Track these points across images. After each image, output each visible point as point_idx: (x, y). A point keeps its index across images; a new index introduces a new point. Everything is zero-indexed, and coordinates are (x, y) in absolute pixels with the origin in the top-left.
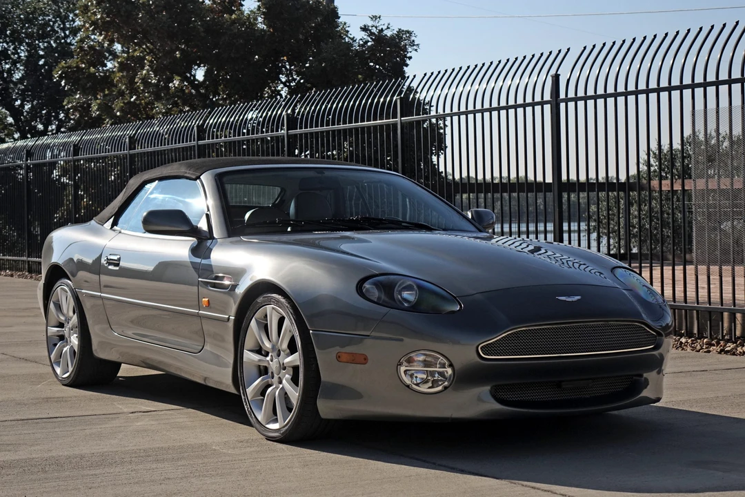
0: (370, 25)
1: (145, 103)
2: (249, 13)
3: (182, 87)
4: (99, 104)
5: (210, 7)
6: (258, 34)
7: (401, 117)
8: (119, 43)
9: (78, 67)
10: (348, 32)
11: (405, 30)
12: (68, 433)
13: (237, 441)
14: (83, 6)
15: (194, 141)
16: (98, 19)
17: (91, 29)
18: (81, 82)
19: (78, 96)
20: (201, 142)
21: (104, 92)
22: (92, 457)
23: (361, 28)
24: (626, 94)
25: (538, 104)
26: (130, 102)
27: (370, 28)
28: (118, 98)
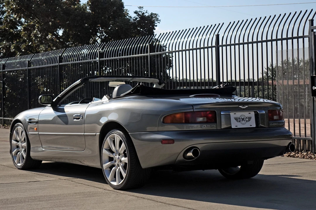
0: (138, 11)
1: (35, 45)
2: (83, 5)
3: (53, 38)
4: (14, 46)
5: (65, 2)
6: (87, 15)
7: (150, 53)
8: (23, 18)
9: (5, 29)
10: (128, 13)
11: (154, 13)
12: (2, 190)
13: (74, 193)
14: (7, 2)
15: (57, 63)
16: (14, 8)
17: (11, 12)
18: (6, 36)
19: (5, 42)
20: (61, 64)
21: (17, 40)
22: (12, 199)
23: (134, 12)
24: (248, 43)
25: (210, 47)
26: (28, 45)
27: (138, 12)
28: (23, 43)
